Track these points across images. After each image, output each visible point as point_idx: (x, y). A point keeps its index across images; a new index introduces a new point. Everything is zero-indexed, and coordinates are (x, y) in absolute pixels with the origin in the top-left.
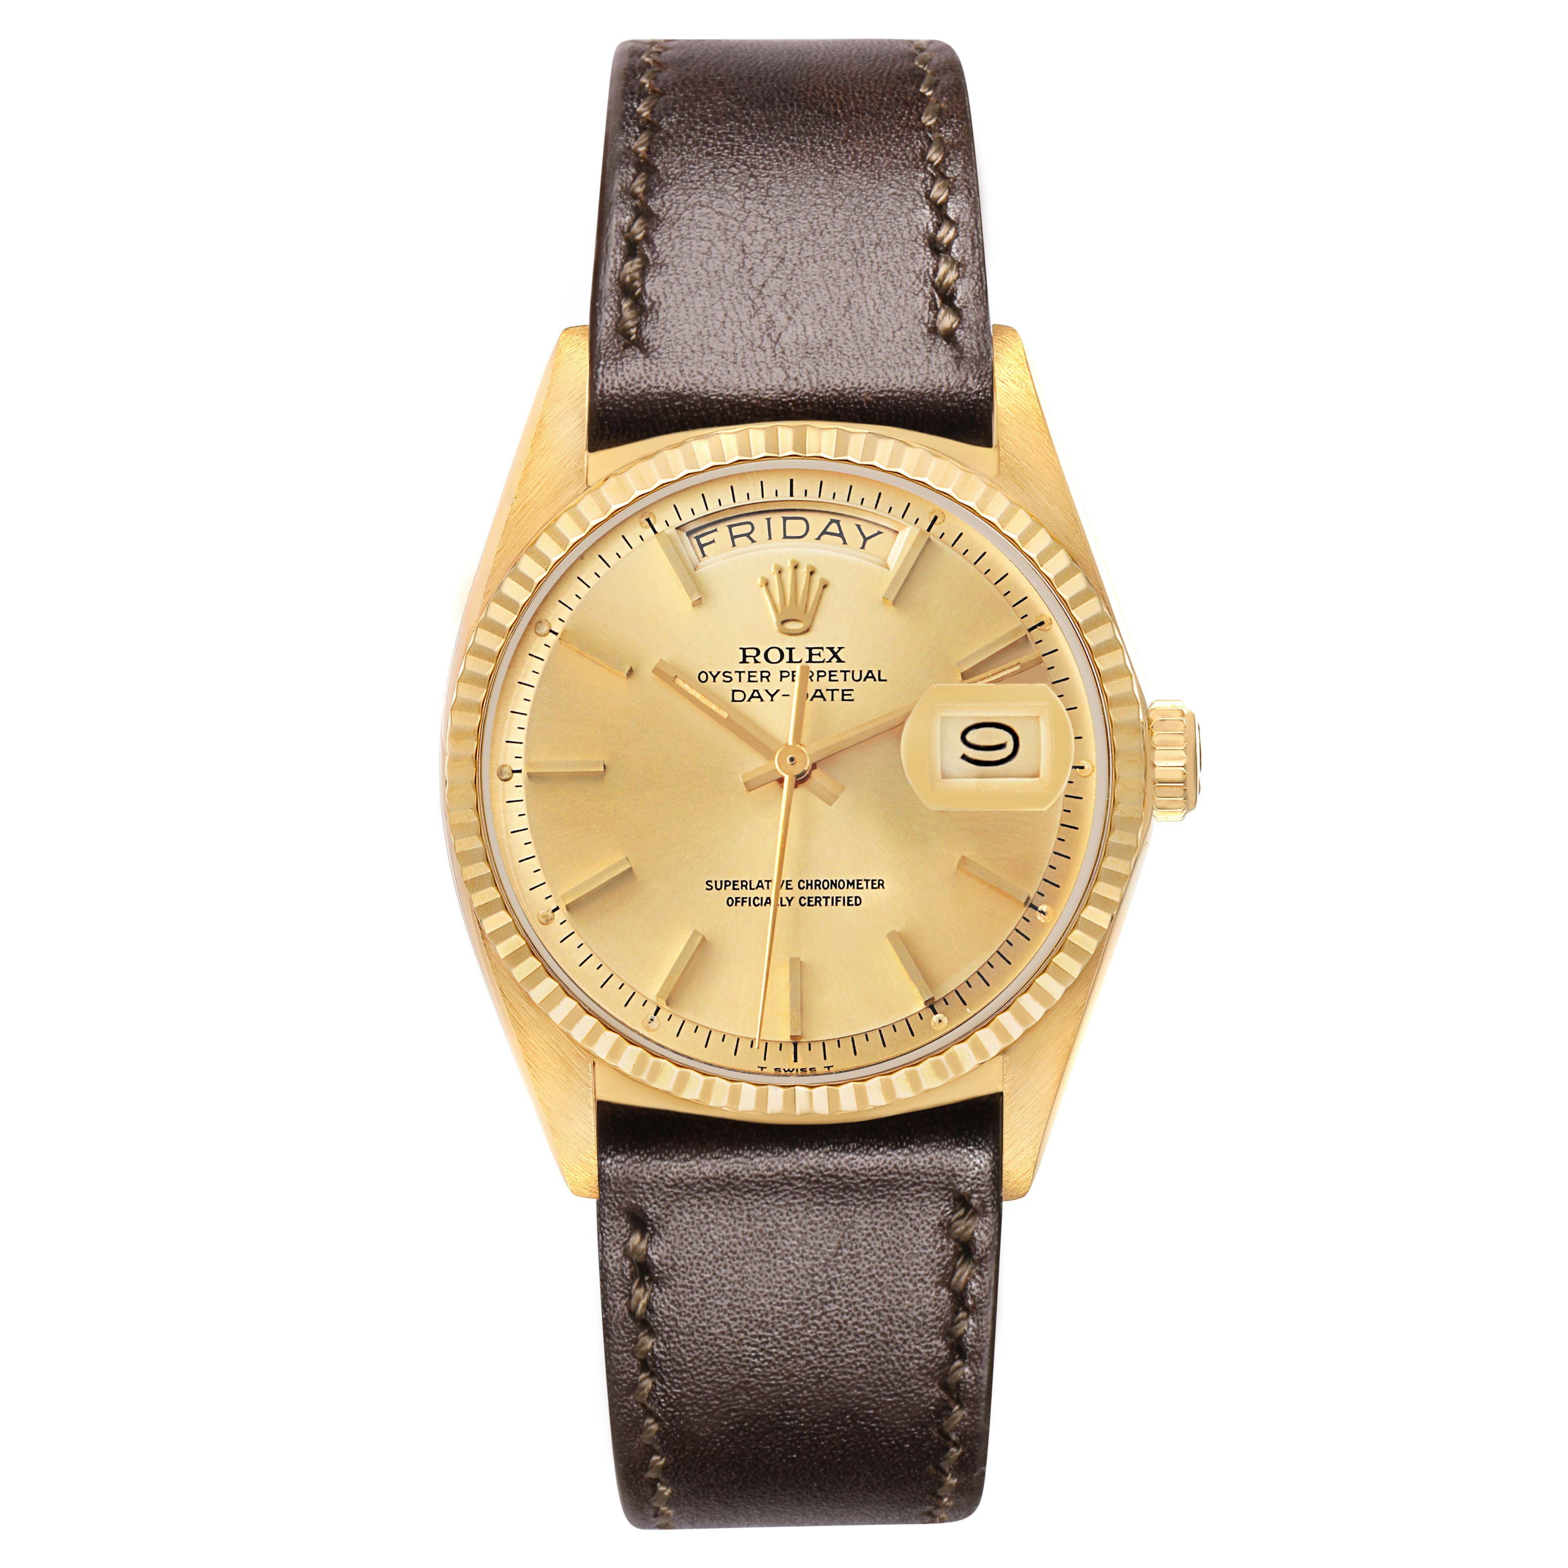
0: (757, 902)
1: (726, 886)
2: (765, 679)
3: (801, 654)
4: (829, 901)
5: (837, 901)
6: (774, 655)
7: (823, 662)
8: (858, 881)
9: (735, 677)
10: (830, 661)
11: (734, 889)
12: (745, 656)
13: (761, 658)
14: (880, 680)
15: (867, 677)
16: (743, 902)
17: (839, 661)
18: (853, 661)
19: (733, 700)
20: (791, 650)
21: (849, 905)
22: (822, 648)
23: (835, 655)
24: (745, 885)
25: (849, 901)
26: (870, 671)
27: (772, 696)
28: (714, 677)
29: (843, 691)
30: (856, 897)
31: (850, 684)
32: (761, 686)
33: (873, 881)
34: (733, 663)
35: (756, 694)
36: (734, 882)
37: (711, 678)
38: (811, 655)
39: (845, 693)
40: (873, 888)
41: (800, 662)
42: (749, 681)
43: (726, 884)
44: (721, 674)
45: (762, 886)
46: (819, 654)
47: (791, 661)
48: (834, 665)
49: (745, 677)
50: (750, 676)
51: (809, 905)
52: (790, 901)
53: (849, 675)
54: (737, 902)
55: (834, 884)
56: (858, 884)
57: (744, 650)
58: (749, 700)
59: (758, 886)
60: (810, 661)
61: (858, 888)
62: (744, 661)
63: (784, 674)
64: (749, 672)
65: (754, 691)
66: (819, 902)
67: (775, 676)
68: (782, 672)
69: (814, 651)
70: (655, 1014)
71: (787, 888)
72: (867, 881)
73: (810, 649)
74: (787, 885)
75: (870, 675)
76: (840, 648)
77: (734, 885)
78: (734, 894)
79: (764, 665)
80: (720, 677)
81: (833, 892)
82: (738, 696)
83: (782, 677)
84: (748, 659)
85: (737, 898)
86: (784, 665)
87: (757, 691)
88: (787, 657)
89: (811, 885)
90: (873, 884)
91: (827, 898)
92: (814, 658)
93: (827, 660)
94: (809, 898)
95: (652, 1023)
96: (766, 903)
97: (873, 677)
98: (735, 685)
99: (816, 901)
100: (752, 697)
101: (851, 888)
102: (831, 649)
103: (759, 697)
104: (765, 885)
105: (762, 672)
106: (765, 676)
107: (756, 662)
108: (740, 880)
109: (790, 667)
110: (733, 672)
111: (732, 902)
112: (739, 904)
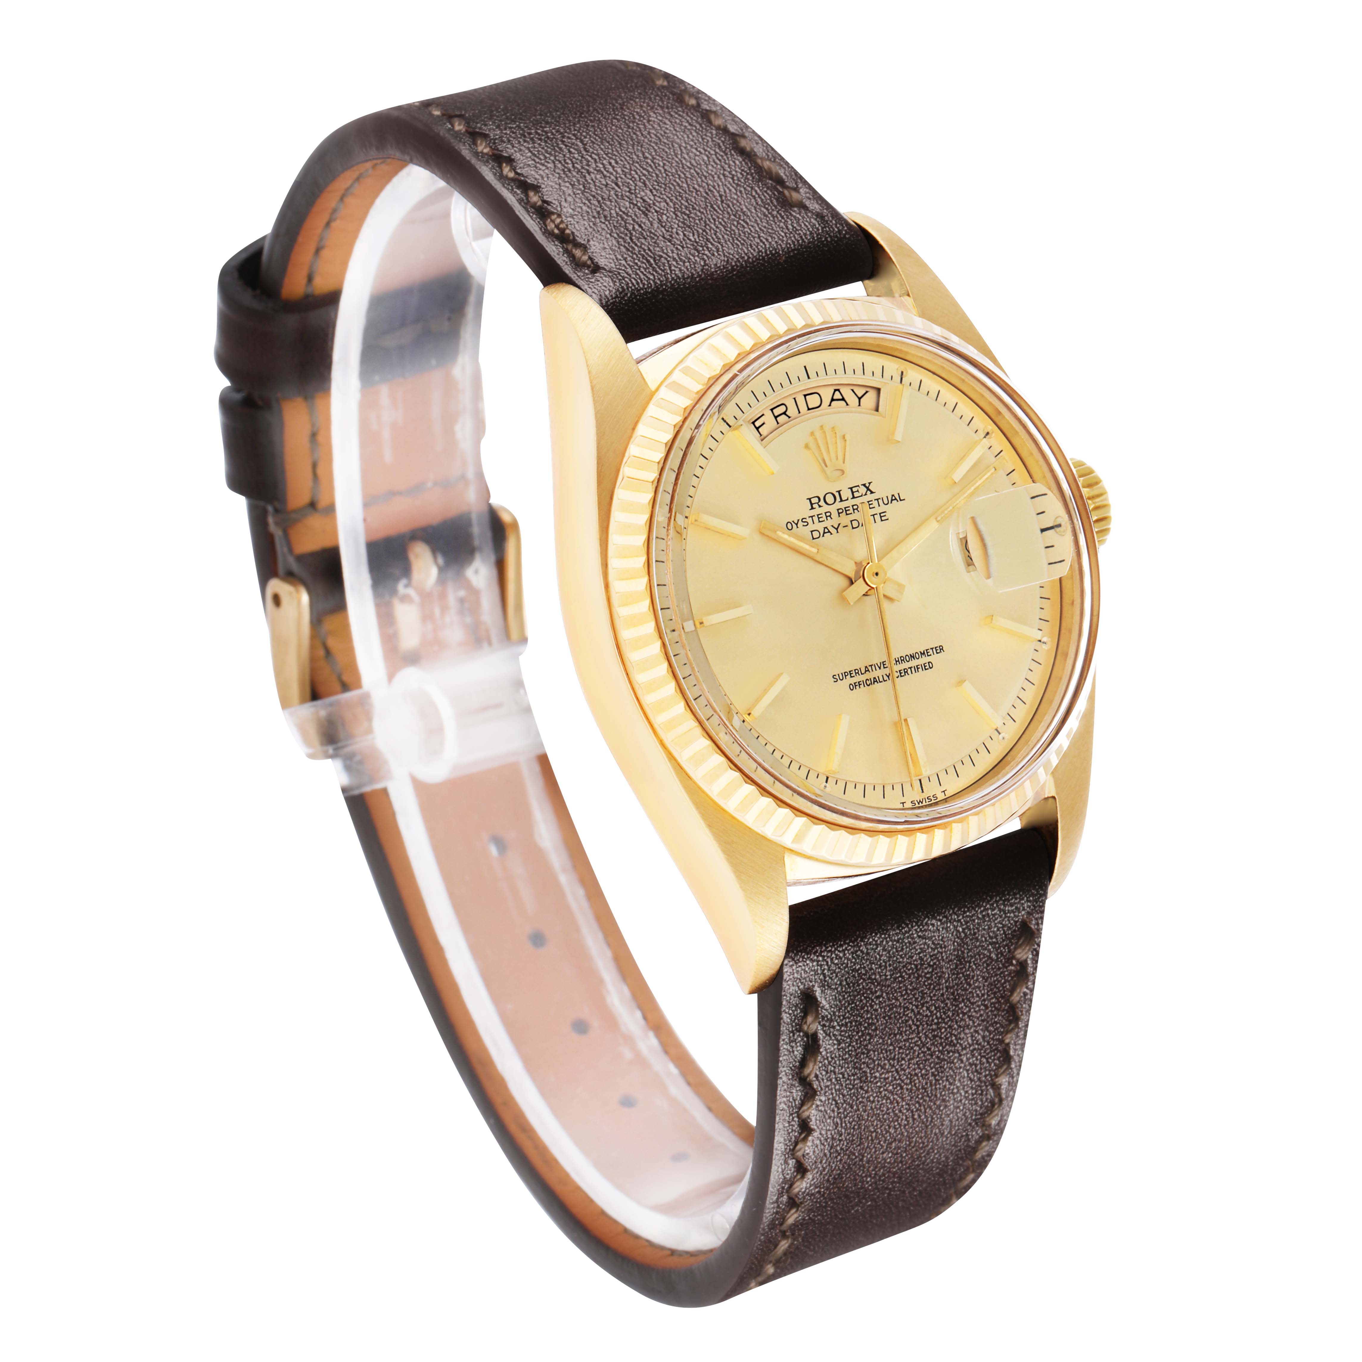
0: (868, 682)
1: (846, 676)
2: (829, 518)
3: (846, 494)
4: (913, 669)
5: (918, 668)
6: (830, 499)
7: (862, 496)
8: (927, 650)
9: (810, 520)
10: (866, 494)
11: (851, 677)
12: (812, 504)
13: (822, 503)
14: (901, 500)
15: (892, 500)
16: (860, 685)
17: (872, 492)
18: (881, 490)
19: (813, 539)
20: (839, 492)
21: (926, 669)
22: (858, 486)
23: (868, 489)
24: (858, 672)
25: (925, 666)
26: (893, 495)
27: (837, 529)
28: (797, 524)
29: (880, 514)
30: (929, 663)
31: (883, 508)
32: (828, 523)
33: (936, 648)
34: (807, 513)
35: (826, 531)
36: (850, 672)
37: (794, 526)
38: (853, 493)
39: (882, 515)
40: (937, 653)
41: (847, 499)
42: (819, 522)
43: (845, 674)
44: (800, 521)
45: (868, 670)
46: (858, 491)
47: (841, 500)
48: (870, 497)
49: (816, 519)
50: (819, 518)
51: (901, 676)
52: (888, 677)
53: (880, 501)
54: (856, 686)
55: (912, 657)
56: (927, 653)
57: (810, 499)
58: (823, 536)
59: (866, 671)
60: (854, 497)
61: (928, 656)
62: (812, 508)
63: (840, 511)
64: (818, 515)
65: (825, 528)
66: (907, 672)
67: (835, 514)
68: (838, 510)
69: (854, 489)
70: (827, 782)
71: (884, 668)
72: (932, 649)
73: (851, 488)
74: (884, 665)
75: (894, 499)
76: (870, 483)
77: (851, 674)
78: (853, 681)
79: (825, 508)
80: (800, 524)
81: (914, 663)
82: (816, 534)
83: (839, 513)
84: (814, 506)
85: (855, 683)
86: (839, 505)
87: (826, 528)
88: (838, 499)
89: (898, 661)
90: (936, 650)
91: (911, 668)
92: (856, 494)
93: (864, 494)
94: (900, 671)
95: (827, 788)
96: (874, 682)
97: (896, 499)
98: (811, 527)
99: (905, 672)
100: (824, 533)
101: (923, 656)
102: (864, 485)
103: (829, 532)
104: (870, 668)
105: (826, 513)
106: (829, 515)
107: (820, 506)
108: (853, 669)
109: (843, 505)
110: (807, 518)
111: (853, 687)
112: (857, 687)
